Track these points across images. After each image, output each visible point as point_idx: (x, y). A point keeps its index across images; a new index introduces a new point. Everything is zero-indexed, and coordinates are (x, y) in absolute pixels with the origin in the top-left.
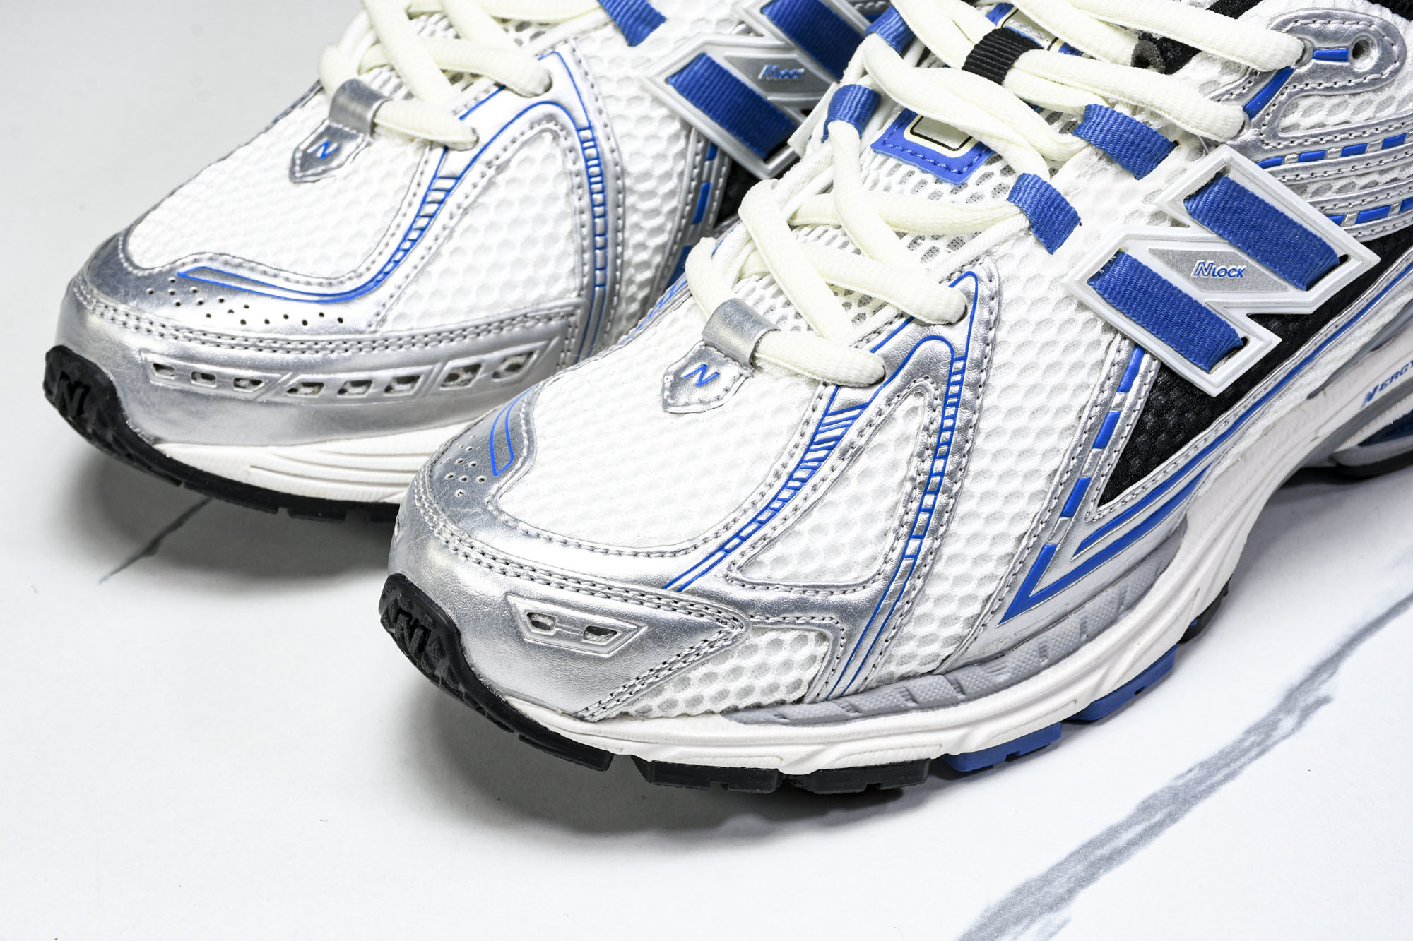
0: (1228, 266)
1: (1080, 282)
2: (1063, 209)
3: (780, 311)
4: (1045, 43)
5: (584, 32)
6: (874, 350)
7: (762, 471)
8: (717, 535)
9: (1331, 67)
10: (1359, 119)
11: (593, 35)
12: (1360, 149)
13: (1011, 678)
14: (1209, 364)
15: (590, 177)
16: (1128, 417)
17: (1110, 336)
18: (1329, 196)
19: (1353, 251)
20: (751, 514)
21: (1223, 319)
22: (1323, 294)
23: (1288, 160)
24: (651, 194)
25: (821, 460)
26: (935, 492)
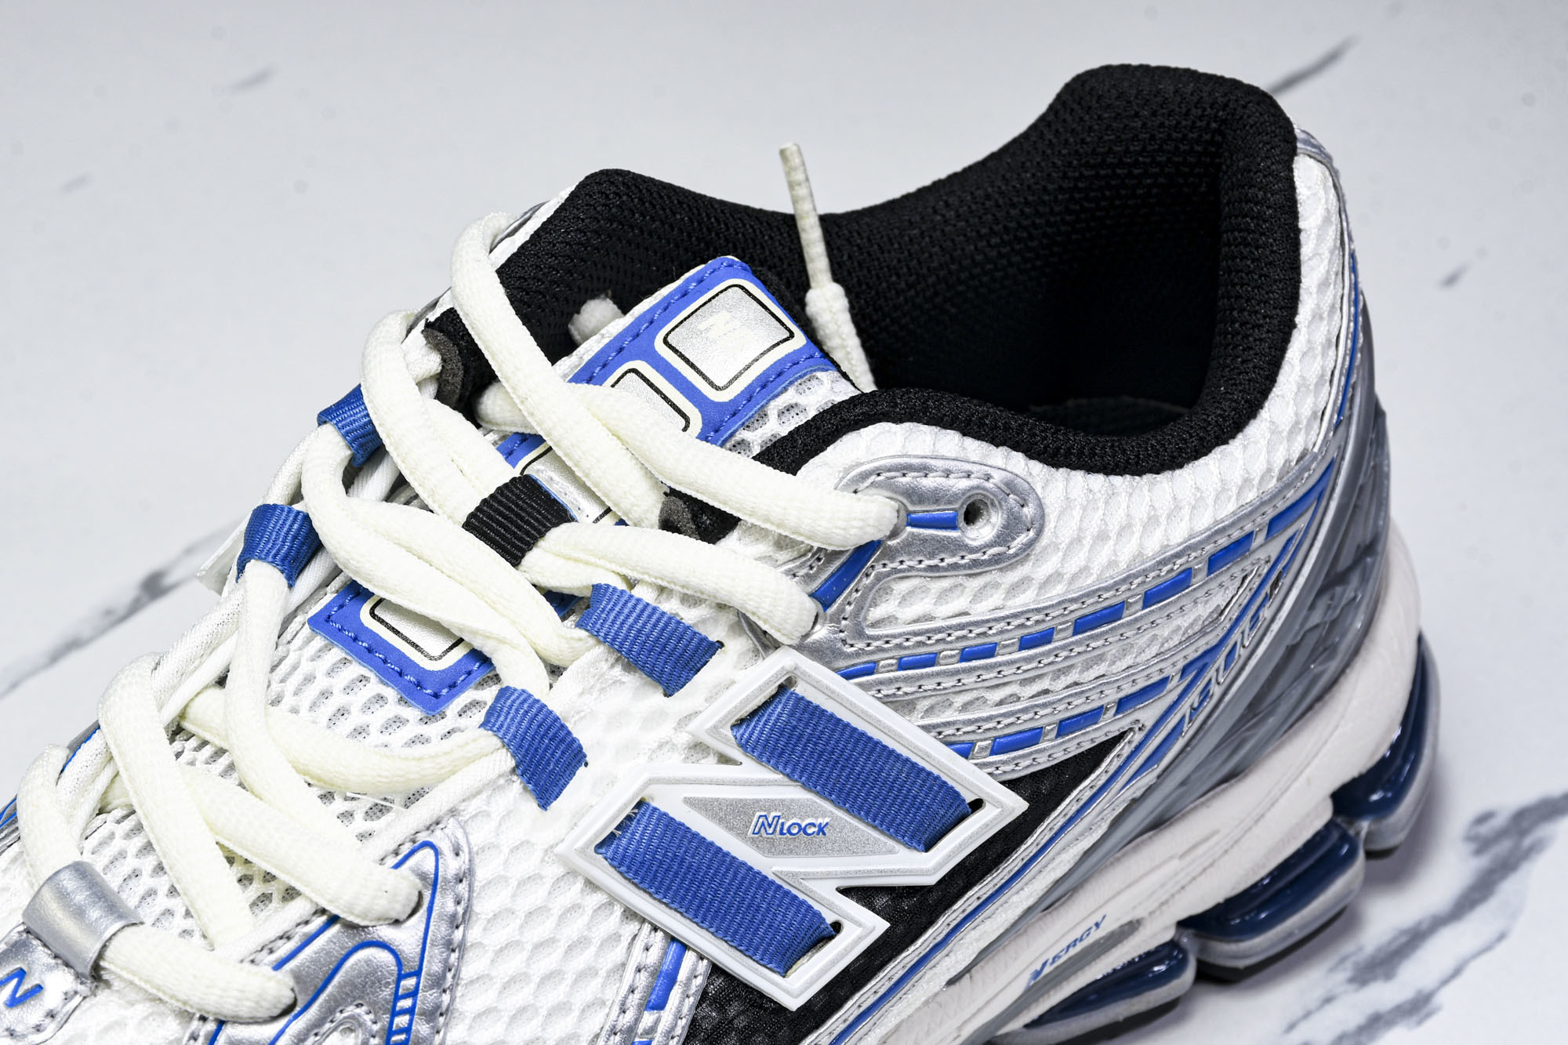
0: (803, 820)
1: (582, 851)
2: (562, 741)
3: (145, 882)
9: (933, 538)
10: (981, 610)
12: (987, 651)
14: (784, 962)
17: (633, 927)
18: (948, 715)
19: (989, 793)
21: (801, 896)
23: (884, 667)
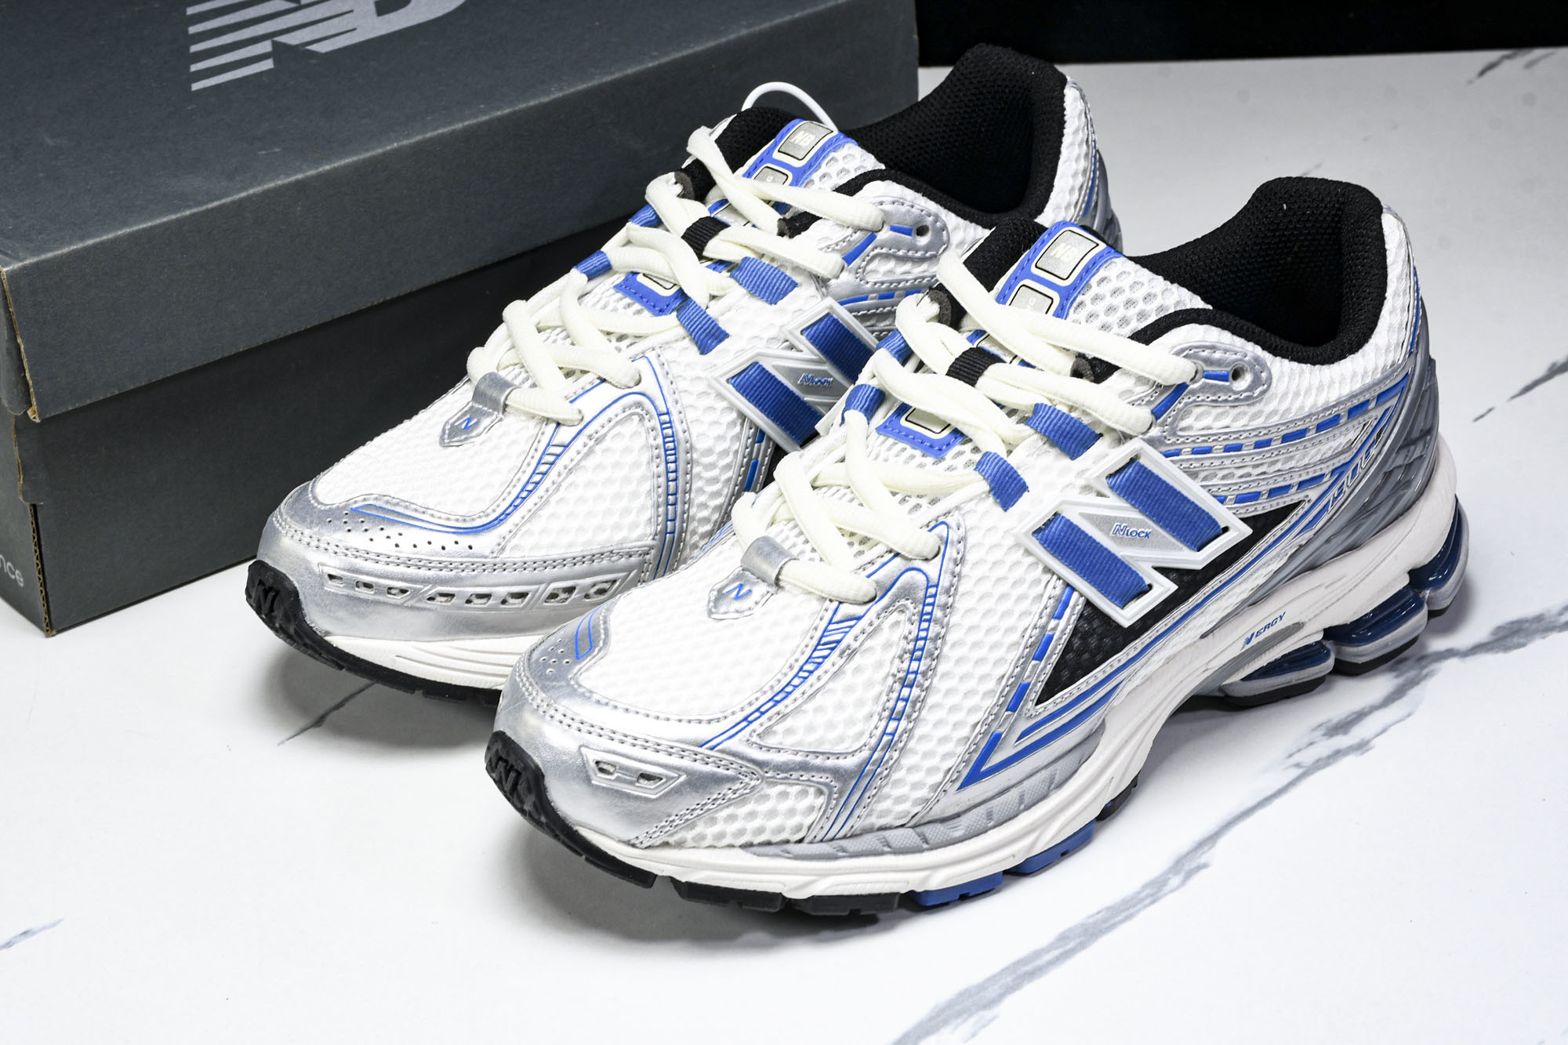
0: (1138, 529)
1: (1026, 533)
2: (1015, 479)
3: (800, 546)
4: (1007, 358)
5: (667, 343)
6: (869, 576)
7: (780, 664)
8: (742, 709)
9: (1216, 385)
10: (1238, 425)
11: (674, 345)
12: (1239, 447)
13: (965, 835)
14: (1123, 601)
15: (666, 450)
16: (1060, 638)
17: (1048, 576)
18: (1215, 481)
19: (1233, 524)
20: (770, 695)
21: (1133, 568)
22: (1209, 555)
23: (1183, 452)
25: (825, 657)
26: (911, 686)
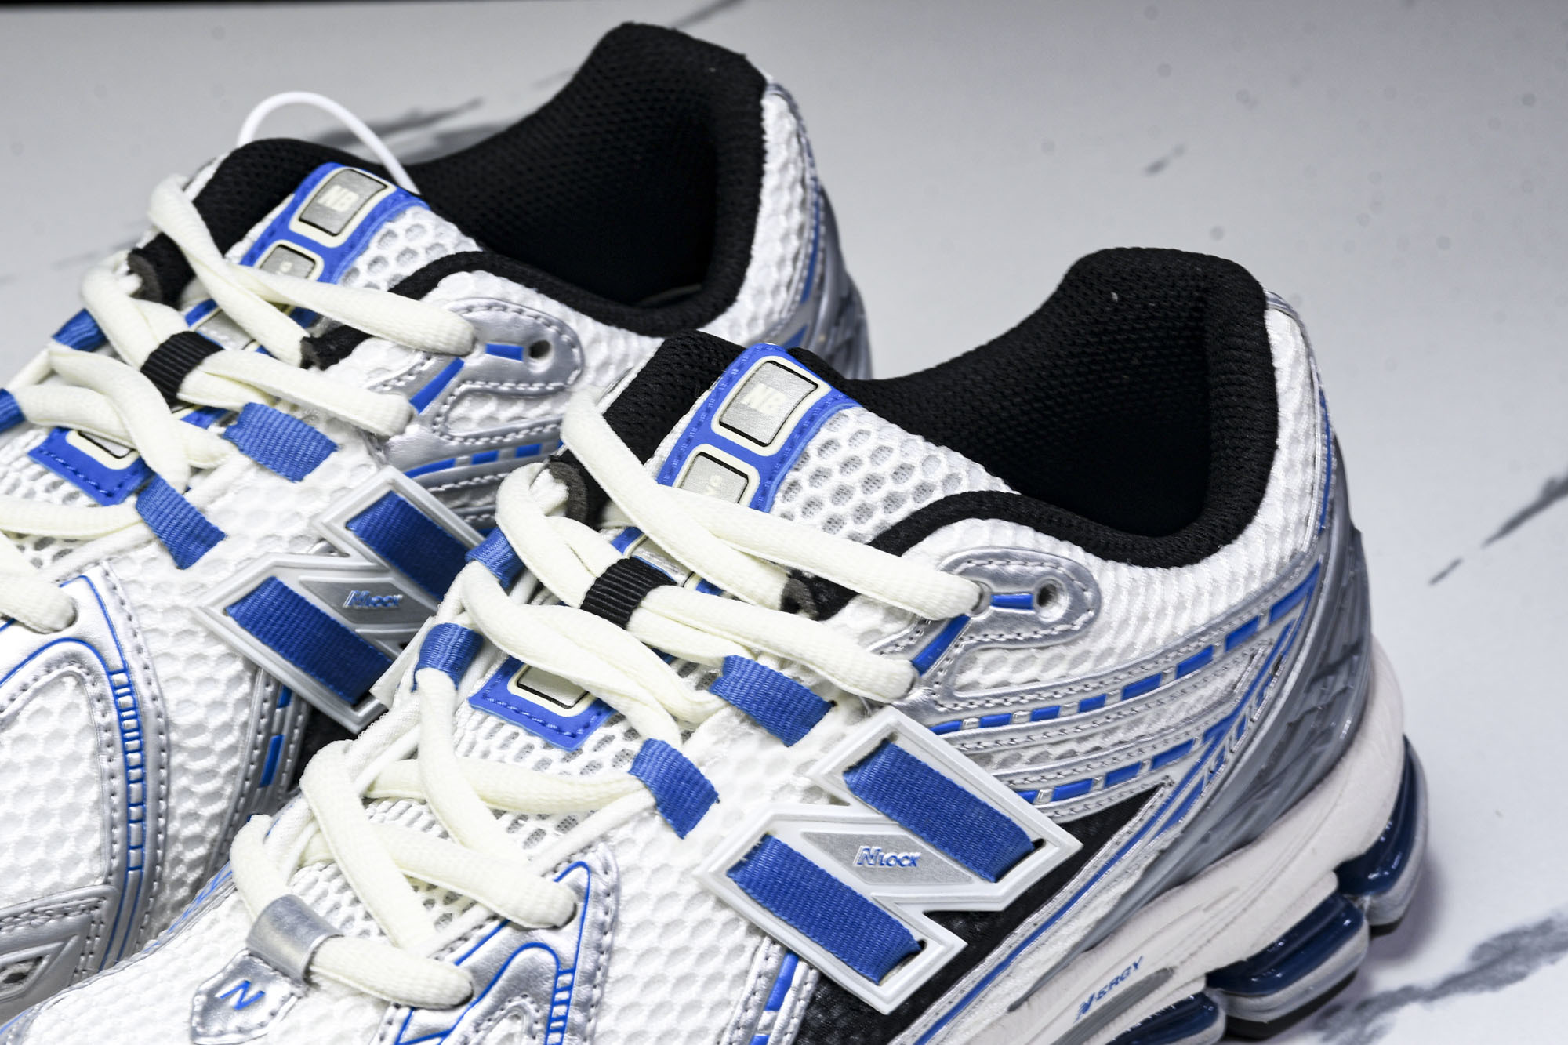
0: (899, 853)
1: (716, 874)
2: (697, 783)
3: (346, 910)
4: (679, 578)
5: (120, 552)
6: (458, 962)
9: (1013, 616)
10: (1050, 677)
11: (132, 554)
12: (1053, 713)
14: (878, 972)
15: (123, 732)
17: (756, 939)
18: (1018, 768)
19: (1049, 834)
21: (894, 917)
22: (1015, 888)
23: (967, 724)
24: (204, 751)
